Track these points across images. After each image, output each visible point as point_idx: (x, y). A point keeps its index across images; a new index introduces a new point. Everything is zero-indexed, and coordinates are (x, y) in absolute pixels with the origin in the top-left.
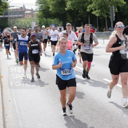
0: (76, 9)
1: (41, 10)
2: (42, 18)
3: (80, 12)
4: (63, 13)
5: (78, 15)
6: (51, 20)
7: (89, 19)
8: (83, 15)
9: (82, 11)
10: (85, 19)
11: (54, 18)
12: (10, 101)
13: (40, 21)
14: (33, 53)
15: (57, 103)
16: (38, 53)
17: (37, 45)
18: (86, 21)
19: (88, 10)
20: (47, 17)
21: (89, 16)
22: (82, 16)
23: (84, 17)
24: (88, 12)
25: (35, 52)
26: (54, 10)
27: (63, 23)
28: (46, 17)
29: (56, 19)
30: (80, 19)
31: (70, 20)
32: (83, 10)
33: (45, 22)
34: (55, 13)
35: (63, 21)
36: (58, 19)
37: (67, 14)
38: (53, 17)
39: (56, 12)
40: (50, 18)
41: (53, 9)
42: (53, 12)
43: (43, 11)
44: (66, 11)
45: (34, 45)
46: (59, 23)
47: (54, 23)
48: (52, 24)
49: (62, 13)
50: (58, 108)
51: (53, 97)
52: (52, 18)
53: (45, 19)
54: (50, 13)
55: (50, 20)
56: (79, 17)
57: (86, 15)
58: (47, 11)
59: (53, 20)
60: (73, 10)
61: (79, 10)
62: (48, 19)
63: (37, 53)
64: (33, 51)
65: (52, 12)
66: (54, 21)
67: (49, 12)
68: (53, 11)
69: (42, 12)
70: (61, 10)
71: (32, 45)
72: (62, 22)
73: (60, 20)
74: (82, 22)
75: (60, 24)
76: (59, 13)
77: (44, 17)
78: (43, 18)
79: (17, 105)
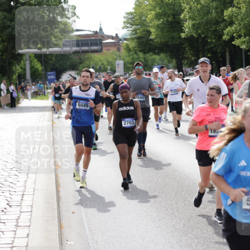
0: (203, 36)
1: (133, 36)
2: (136, 53)
3: (209, 40)
4: (176, 43)
5: (206, 47)
6: (154, 56)
7: (227, 54)
8: (215, 46)
9: (214, 39)
10: (219, 55)
11: (158, 54)
12: (73, 213)
13: (133, 59)
14: (123, 125)
15: (165, 218)
16: (134, 125)
17: (132, 108)
18: (221, 60)
19: (225, 37)
20: (146, 51)
21: (227, 49)
22: (214, 49)
23: (218, 51)
24: (225, 41)
25: (126, 123)
26: (160, 38)
27: (177, 63)
28: (144, 52)
29: (162, 55)
30: (209, 55)
31: (190, 56)
32: (216, 37)
33: (143, 60)
34: (161, 42)
35: (176, 58)
36: (167, 55)
37: (184, 45)
38: (157, 51)
39: (164, 40)
40: (151, 53)
41: (157, 36)
42: (158, 42)
43: (138, 38)
44: (182, 38)
45: (125, 108)
46: (169, 62)
47: (160, 62)
48: (155, 64)
49: (174, 43)
50: (166, 227)
51: (156, 206)
52: (155, 53)
53: (141, 55)
54: (152, 42)
55: (151, 57)
56: (209, 51)
57: (221, 48)
58: (145, 40)
59: (157, 57)
60: (197, 37)
61: (208, 37)
62: (148, 55)
63: (132, 125)
64: (123, 123)
65: (155, 41)
66: (160, 59)
67: (149, 42)
68: (158, 40)
69: (136, 40)
70: (173, 38)
71: (121, 109)
72: (174, 61)
73: (172, 57)
74: (214, 61)
75: (171, 65)
76: (169, 43)
77: (141, 51)
78: (139, 53)
79: (87, 222)
